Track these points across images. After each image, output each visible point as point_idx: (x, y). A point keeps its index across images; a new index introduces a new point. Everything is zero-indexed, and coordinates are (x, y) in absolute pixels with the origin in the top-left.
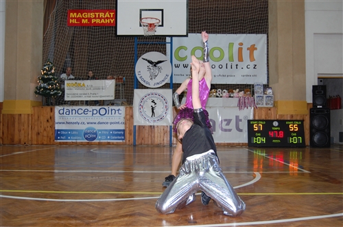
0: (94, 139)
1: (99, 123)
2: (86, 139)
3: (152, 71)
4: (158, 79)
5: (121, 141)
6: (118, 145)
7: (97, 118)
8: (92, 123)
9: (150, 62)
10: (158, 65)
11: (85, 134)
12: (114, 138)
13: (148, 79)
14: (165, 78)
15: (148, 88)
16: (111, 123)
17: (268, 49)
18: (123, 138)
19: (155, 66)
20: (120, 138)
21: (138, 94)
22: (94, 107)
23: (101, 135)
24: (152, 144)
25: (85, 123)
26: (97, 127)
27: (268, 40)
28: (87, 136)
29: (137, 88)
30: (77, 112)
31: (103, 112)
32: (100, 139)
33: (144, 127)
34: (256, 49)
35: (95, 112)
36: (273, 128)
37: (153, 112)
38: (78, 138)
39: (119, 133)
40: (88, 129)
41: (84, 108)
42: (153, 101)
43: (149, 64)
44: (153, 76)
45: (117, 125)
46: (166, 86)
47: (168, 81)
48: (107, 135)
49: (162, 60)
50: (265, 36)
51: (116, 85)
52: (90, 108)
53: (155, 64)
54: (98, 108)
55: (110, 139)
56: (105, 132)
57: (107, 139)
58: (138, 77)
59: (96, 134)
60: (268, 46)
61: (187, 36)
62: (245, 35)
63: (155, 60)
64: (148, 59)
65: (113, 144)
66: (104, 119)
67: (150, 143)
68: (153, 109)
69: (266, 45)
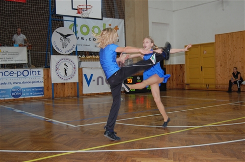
0: (20, 96)
1: (23, 83)
2: (13, 96)
3: (64, 42)
4: (68, 48)
5: (41, 96)
6: (39, 99)
7: (22, 79)
8: (17, 83)
9: (62, 35)
10: (68, 37)
11: (12, 92)
12: (35, 94)
13: (61, 48)
14: (73, 48)
15: (61, 54)
16: (33, 82)
17: (125, 29)
18: (42, 93)
19: (65, 38)
20: (40, 93)
21: (54, 59)
22: (19, 70)
23: (25, 92)
24: (64, 97)
25: (12, 83)
26: (22, 86)
27: (125, 23)
28: (13, 94)
29: (53, 55)
30: (3, 74)
31: (26, 73)
32: (24, 96)
33: (57, 84)
34: (118, 29)
35: (19, 74)
36: (138, 81)
37: (65, 72)
38: (6, 96)
39: (39, 89)
40: (14, 88)
41: (10, 70)
42: (65, 65)
43: (61, 36)
44: (65, 46)
45: (38, 83)
46: (74, 53)
47: (74, 49)
48: (29, 92)
49: (70, 34)
50: (123, 21)
51: (28, 51)
52: (15, 70)
53: (66, 37)
54: (21, 70)
55: (32, 95)
56: (28, 90)
57: (30, 95)
58: (54, 46)
59: (21, 91)
60: (125, 27)
61: (102, 19)
62: (112, 19)
63: (65, 34)
64: (61, 32)
65: (35, 98)
66: (27, 79)
67: (62, 96)
68: (65, 70)
69: (124, 27)
